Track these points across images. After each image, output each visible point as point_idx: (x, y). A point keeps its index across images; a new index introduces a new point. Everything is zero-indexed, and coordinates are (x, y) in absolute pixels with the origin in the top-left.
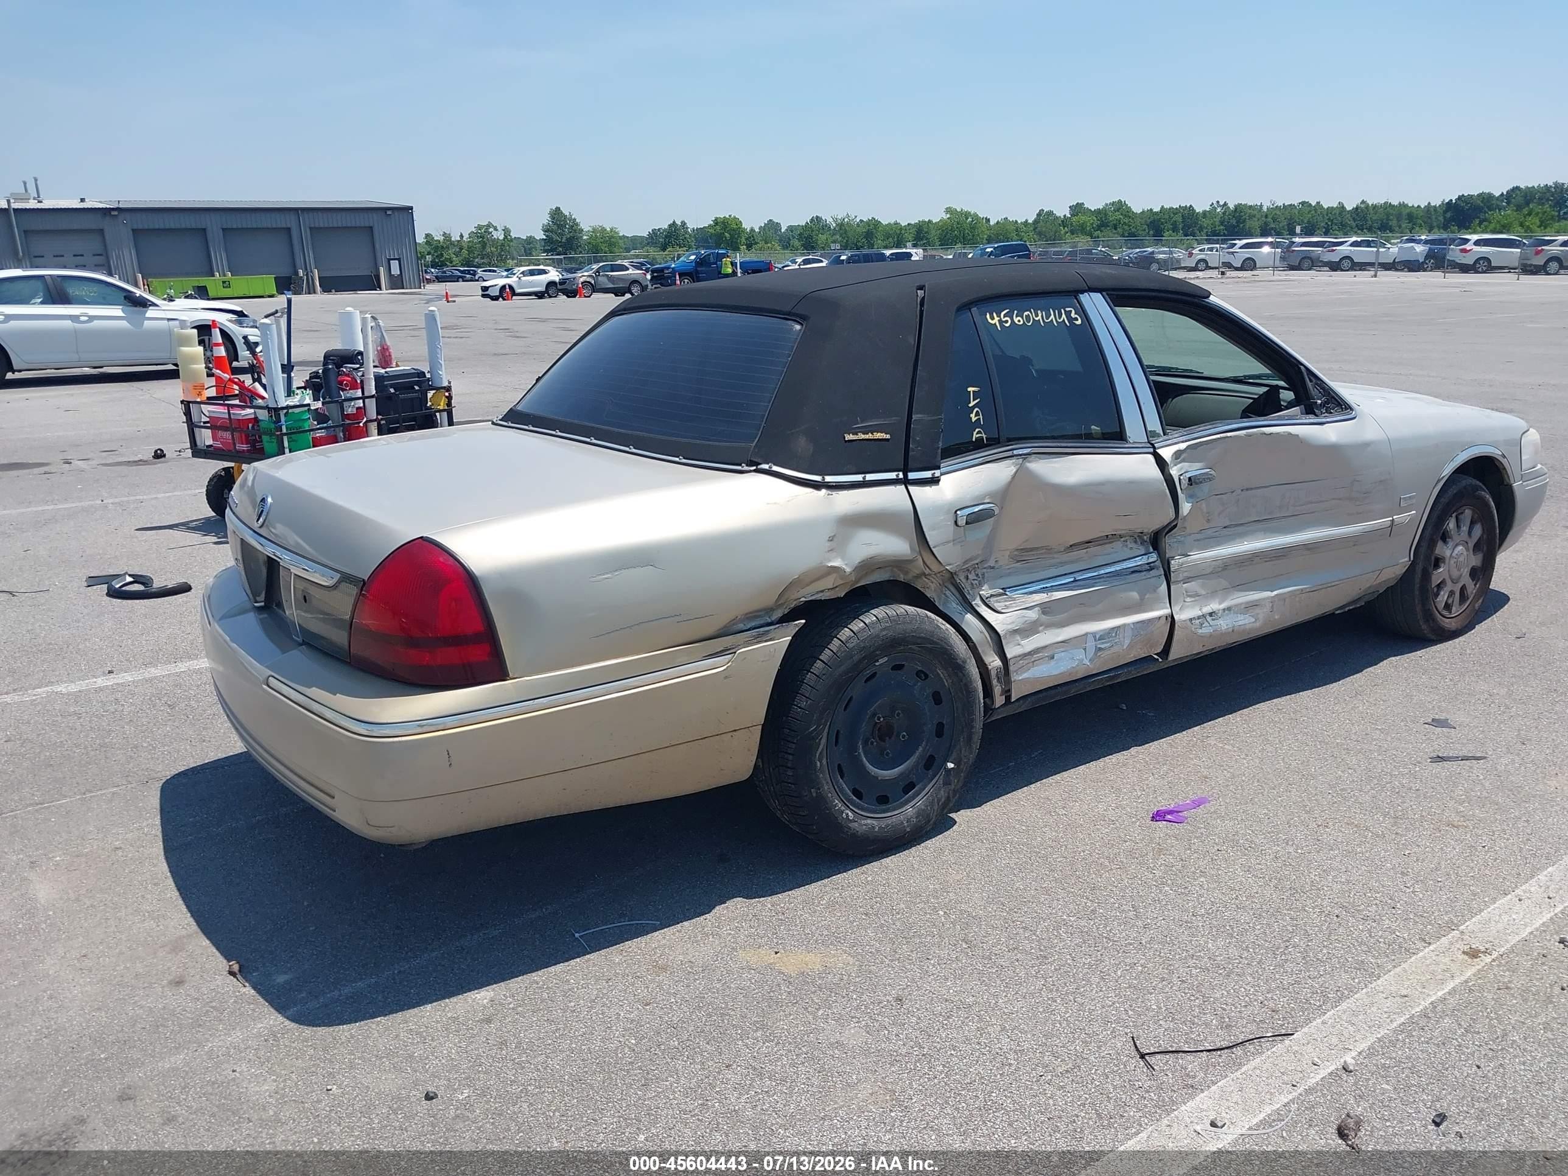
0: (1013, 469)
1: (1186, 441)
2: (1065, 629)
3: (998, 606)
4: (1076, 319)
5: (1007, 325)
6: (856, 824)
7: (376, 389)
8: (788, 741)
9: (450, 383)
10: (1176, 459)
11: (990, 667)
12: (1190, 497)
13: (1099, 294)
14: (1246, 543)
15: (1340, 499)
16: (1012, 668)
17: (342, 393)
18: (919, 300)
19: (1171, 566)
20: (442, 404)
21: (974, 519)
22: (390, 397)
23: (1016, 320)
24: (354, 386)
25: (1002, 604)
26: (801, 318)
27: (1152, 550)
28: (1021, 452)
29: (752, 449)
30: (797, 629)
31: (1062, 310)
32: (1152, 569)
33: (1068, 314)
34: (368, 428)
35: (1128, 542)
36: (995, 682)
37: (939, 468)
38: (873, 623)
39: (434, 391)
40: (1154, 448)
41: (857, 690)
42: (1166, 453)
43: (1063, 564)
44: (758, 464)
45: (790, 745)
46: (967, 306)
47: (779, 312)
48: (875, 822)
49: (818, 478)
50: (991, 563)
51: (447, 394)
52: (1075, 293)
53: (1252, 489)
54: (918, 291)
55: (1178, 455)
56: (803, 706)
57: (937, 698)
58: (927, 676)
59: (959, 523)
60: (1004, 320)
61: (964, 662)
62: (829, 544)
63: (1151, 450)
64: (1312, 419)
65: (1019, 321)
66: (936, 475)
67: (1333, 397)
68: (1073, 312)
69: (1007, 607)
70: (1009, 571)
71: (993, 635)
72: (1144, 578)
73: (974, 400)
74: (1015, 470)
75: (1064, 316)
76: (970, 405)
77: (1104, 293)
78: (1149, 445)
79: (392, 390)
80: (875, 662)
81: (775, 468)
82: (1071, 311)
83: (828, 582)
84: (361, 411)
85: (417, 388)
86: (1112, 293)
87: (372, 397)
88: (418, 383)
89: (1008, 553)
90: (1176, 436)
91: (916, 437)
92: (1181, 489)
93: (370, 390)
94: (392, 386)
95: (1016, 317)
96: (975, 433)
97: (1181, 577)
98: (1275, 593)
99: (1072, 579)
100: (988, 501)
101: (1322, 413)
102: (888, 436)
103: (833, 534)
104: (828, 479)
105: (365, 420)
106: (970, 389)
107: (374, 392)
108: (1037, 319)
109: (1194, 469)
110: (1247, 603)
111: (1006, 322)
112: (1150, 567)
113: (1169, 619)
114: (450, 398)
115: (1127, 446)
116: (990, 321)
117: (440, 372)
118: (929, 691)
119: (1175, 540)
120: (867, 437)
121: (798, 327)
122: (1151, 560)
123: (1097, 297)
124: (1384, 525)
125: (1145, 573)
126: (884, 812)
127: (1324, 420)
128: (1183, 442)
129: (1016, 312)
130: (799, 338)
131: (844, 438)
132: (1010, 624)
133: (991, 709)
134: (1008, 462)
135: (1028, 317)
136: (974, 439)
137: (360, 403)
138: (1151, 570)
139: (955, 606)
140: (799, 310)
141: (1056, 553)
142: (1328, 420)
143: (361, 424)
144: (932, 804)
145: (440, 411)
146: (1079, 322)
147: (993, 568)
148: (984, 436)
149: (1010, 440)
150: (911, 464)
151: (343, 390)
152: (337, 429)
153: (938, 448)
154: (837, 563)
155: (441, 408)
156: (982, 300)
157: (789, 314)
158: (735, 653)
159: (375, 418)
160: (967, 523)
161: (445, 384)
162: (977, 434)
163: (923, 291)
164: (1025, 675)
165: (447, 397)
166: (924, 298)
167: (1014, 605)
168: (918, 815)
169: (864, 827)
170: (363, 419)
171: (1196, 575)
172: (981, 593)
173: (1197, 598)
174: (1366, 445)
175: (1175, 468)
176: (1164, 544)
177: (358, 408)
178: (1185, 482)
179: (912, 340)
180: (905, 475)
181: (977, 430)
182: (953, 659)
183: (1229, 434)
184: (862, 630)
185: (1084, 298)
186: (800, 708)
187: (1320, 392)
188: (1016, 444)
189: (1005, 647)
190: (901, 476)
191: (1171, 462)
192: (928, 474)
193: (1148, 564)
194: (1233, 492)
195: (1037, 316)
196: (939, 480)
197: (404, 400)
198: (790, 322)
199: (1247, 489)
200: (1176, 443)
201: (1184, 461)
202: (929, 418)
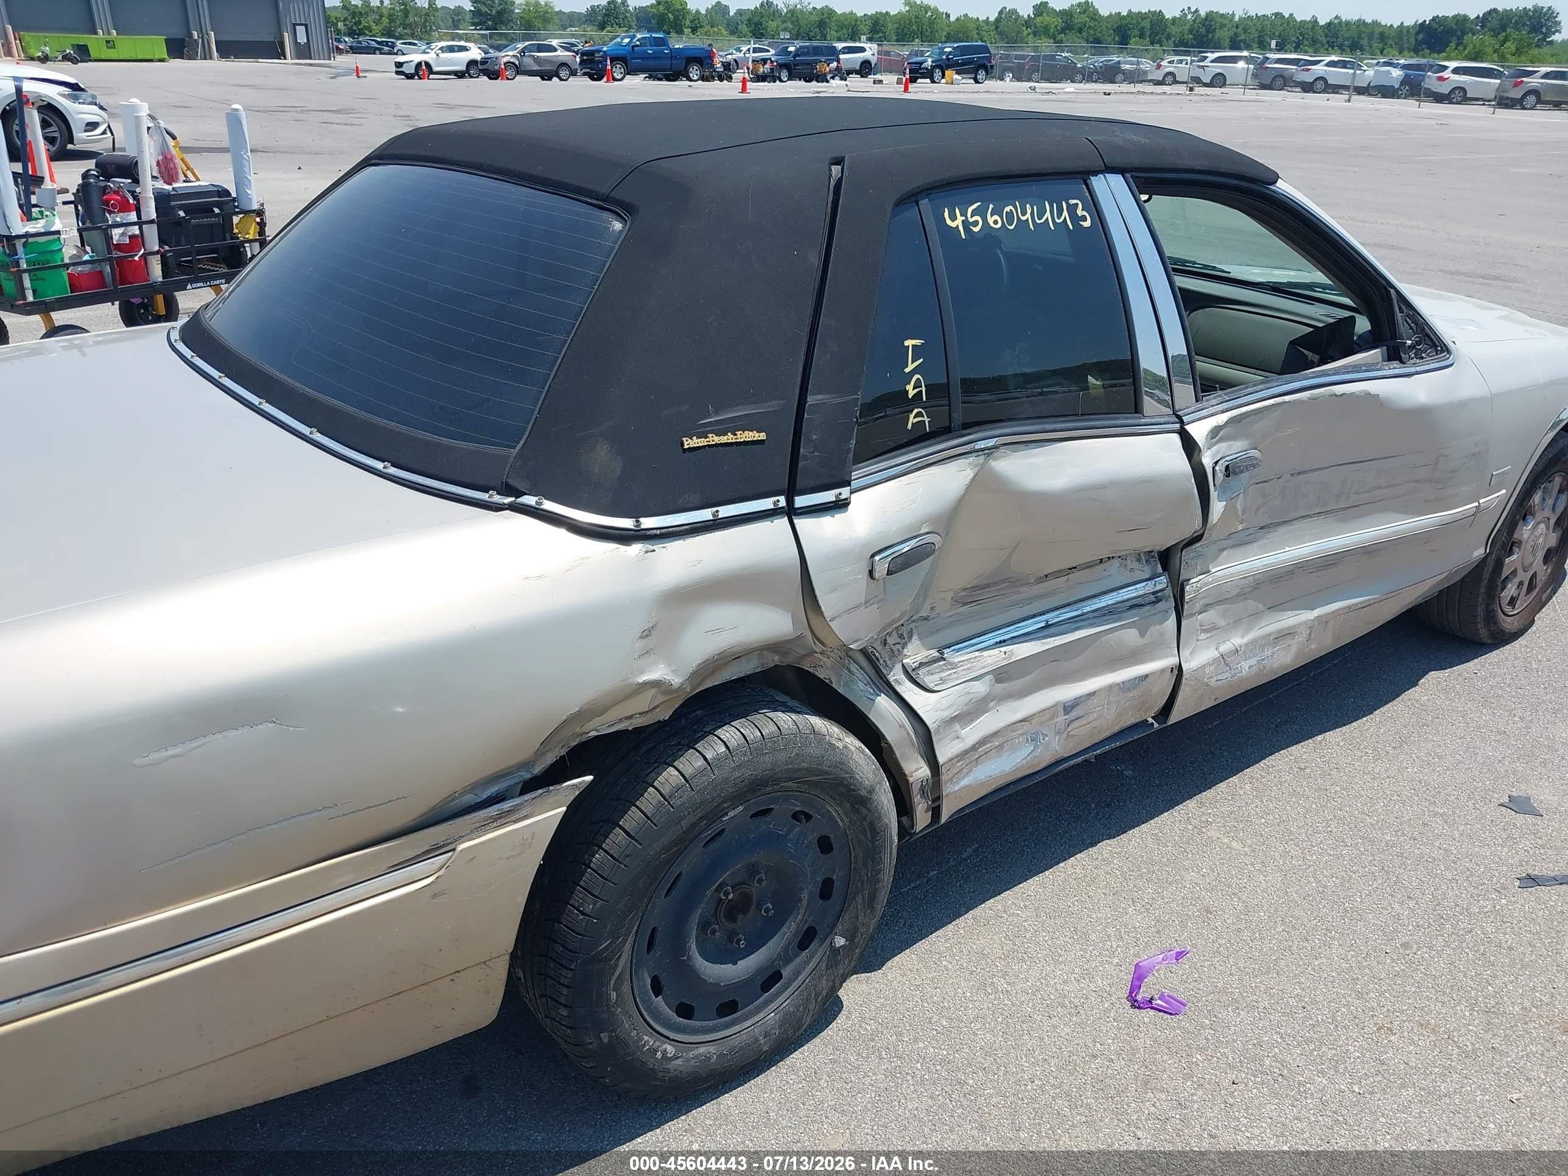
0: (969, 474)
1: (1227, 410)
2: (1026, 699)
3: (929, 681)
4: (1084, 219)
5: (976, 229)
6: (679, 1062)
7: (156, 212)
8: (562, 965)
9: (262, 205)
10: (1212, 438)
11: (911, 780)
12: (1223, 491)
13: (1119, 178)
14: (1287, 549)
15: (1417, 481)
16: (944, 778)
17: (108, 216)
18: (833, 183)
19: (1186, 594)
20: (252, 231)
21: (902, 564)
22: (179, 222)
23: (991, 220)
24: (124, 207)
25: (937, 677)
26: (625, 209)
27: (1160, 569)
28: (982, 445)
29: (511, 460)
30: (577, 793)
31: (1064, 203)
32: (1158, 600)
33: (1072, 209)
34: (149, 263)
35: (1129, 561)
36: (917, 799)
37: (847, 483)
38: (718, 758)
39: (241, 216)
40: (1182, 422)
41: (689, 864)
42: (1199, 431)
43: (1030, 600)
44: (519, 494)
45: (564, 972)
46: (912, 198)
47: (589, 193)
48: (711, 1049)
49: (627, 523)
50: (924, 613)
51: (258, 220)
52: (1084, 175)
53: (1304, 472)
54: (833, 167)
55: (1215, 432)
56: (588, 911)
57: (825, 845)
58: (808, 817)
59: (877, 575)
60: (971, 220)
61: (871, 791)
62: (641, 644)
63: (1178, 426)
64: (1395, 368)
65: (996, 222)
66: (842, 497)
67: (1428, 336)
68: (1080, 206)
69: (943, 680)
70: (950, 619)
71: (917, 726)
72: (1147, 614)
73: (913, 362)
74: (972, 475)
75: (1065, 213)
76: (907, 370)
77: (1128, 175)
78: (1177, 420)
79: (182, 214)
80: (723, 816)
81: (549, 505)
82: (1077, 204)
83: (642, 703)
84: (137, 241)
85: (217, 211)
86: (1139, 174)
87: (152, 222)
88: (219, 205)
89: (951, 595)
90: (1214, 402)
91: (812, 434)
92: (1214, 485)
93: (148, 213)
94: (181, 207)
95: (992, 216)
96: (912, 416)
97: (1198, 607)
98: (1316, 613)
99: (1043, 624)
100: (926, 531)
101: (1410, 358)
102: (762, 436)
103: (650, 625)
104: (648, 523)
105: (142, 251)
106: (909, 343)
107: (154, 216)
108: (1023, 218)
109: (1233, 449)
110: (1279, 631)
111: (976, 223)
112: (1157, 598)
113: (1176, 672)
114: (262, 225)
115: (1143, 421)
116: (949, 222)
117: (249, 192)
118: (813, 837)
119: (1195, 554)
120: (724, 439)
121: (618, 226)
122: (1159, 587)
123: (1117, 181)
124: (1468, 513)
125: (1148, 607)
126: (728, 1026)
127: (1412, 370)
128: (1223, 412)
129: (991, 206)
130: (617, 246)
131: (682, 444)
132: (946, 708)
133: (910, 834)
134: (961, 462)
135: (1010, 215)
136: (909, 426)
137: (135, 230)
138: (1158, 602)
139: (861, 685)
140: (623, 194)
141: (1022, 585)
142: (1418, 369)
143: (136, 258)
144: (806, 1002)
145: (250, 241)
146: (1087, 224)
147: (926, 619)
148: (927, 420)
149: (968, 426)
150: (799, 484)
151: (110, 212)
152: (103, 264)
153: (849, 450)
154: (657, 672)
155: (250, 237)
156: (937, 187)
157: (606, 198)
158: (454, 850)
159: (156, 248)
160: (889, 573)
161: (255, 206)
162: (914, 418)
163: (840, 167)
164: (965, 782)
165: (258, 223)
166: (841, 178)
167: (955, 676)
168: (783, 1023)
169: (693, 1061)
170: (139, 251)
171: (1220, 599)
172: (904, 661)
173: (1214, 633)
174: (1463, 404)
175: (1209, 452)
176: (1178, 560)
177: (131, 237)
178: (1220, 476)
179: (815, 259)
180: (790, 502)
181: (916, 411)
182: (854, 790)
183: (1287, 398)
184: (701, 772)
185: (1099, 183)
186: (582, 913)
187: (1411, 328)
188: (975, 432)
189: (936, 747)
190: (782, 501)
191: (1204, 446)
192: (829, 496)
193: (1154, 593)
194: (1279, 478)
195: (1024, 213)
196: (849, 504)
197: (199, 226)
198: (605, 215)
199: (1299, 473)
200: (1212, 415)
201: (1222, 440)
202: (839, 400)
